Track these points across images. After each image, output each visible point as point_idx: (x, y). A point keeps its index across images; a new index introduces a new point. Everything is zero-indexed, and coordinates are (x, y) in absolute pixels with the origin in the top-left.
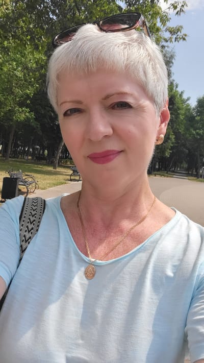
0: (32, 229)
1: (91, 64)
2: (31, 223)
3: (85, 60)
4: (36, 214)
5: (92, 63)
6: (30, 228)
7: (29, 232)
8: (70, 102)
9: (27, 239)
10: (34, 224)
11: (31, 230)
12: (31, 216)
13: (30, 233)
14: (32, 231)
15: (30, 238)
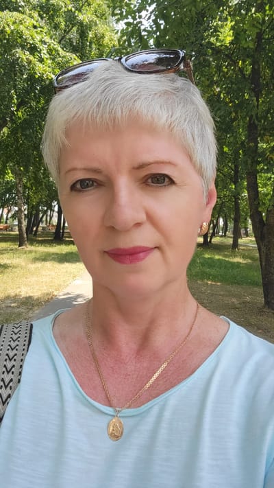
0: (11, 380)
1: (120, 118)
2: (8, 372)
3: (110, 112)
4: (16, 355)
5: (122, 116)
6: (7, 381)
7: (6, 387)
8: (81, 169)
9: (4, 400)
10: (13, 373)
11: (8, 384)
12: (8, 361)
13: (8, 388)
14: (11, 384)
15: (9, 396)
